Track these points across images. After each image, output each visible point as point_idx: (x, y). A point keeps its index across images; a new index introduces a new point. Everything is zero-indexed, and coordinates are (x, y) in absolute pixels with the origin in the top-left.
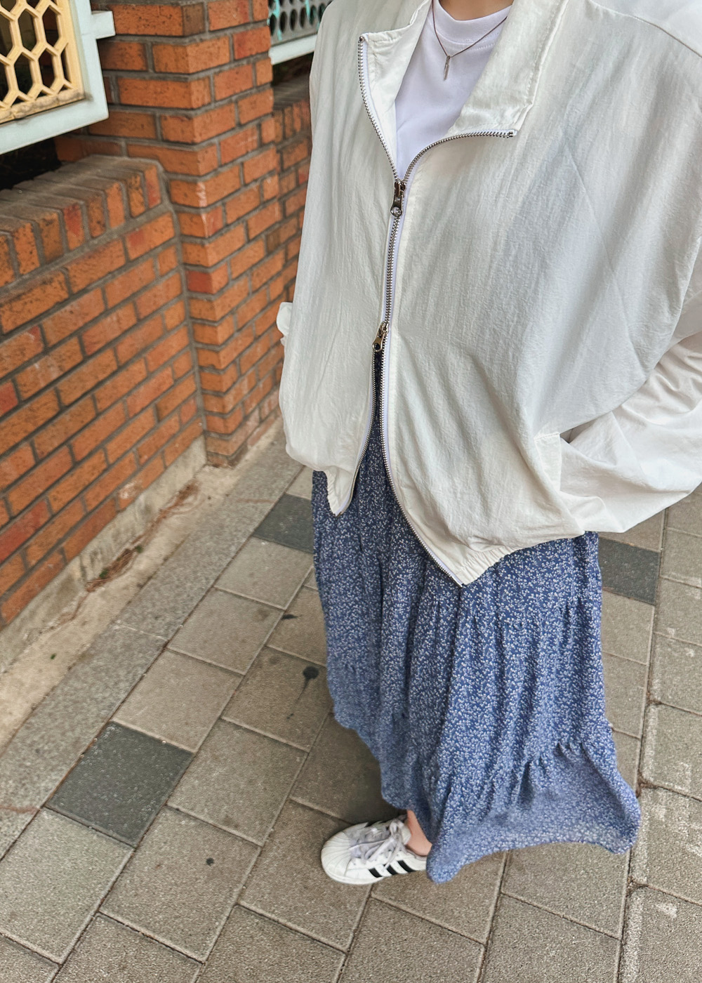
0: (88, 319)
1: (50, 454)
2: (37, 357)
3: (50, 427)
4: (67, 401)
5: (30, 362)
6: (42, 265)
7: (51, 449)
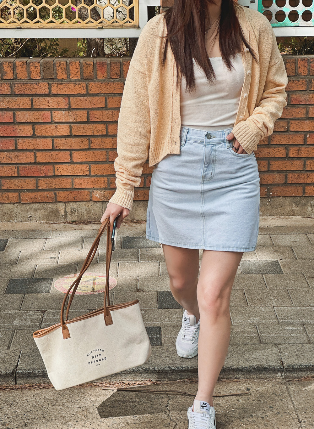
0: (94, 106)
1: (60, 150)
2: (64, 109)
3: (63, 139)
4: (74, 134)
5: (61, 109)
6: (81, 79)
7: (61, 148)
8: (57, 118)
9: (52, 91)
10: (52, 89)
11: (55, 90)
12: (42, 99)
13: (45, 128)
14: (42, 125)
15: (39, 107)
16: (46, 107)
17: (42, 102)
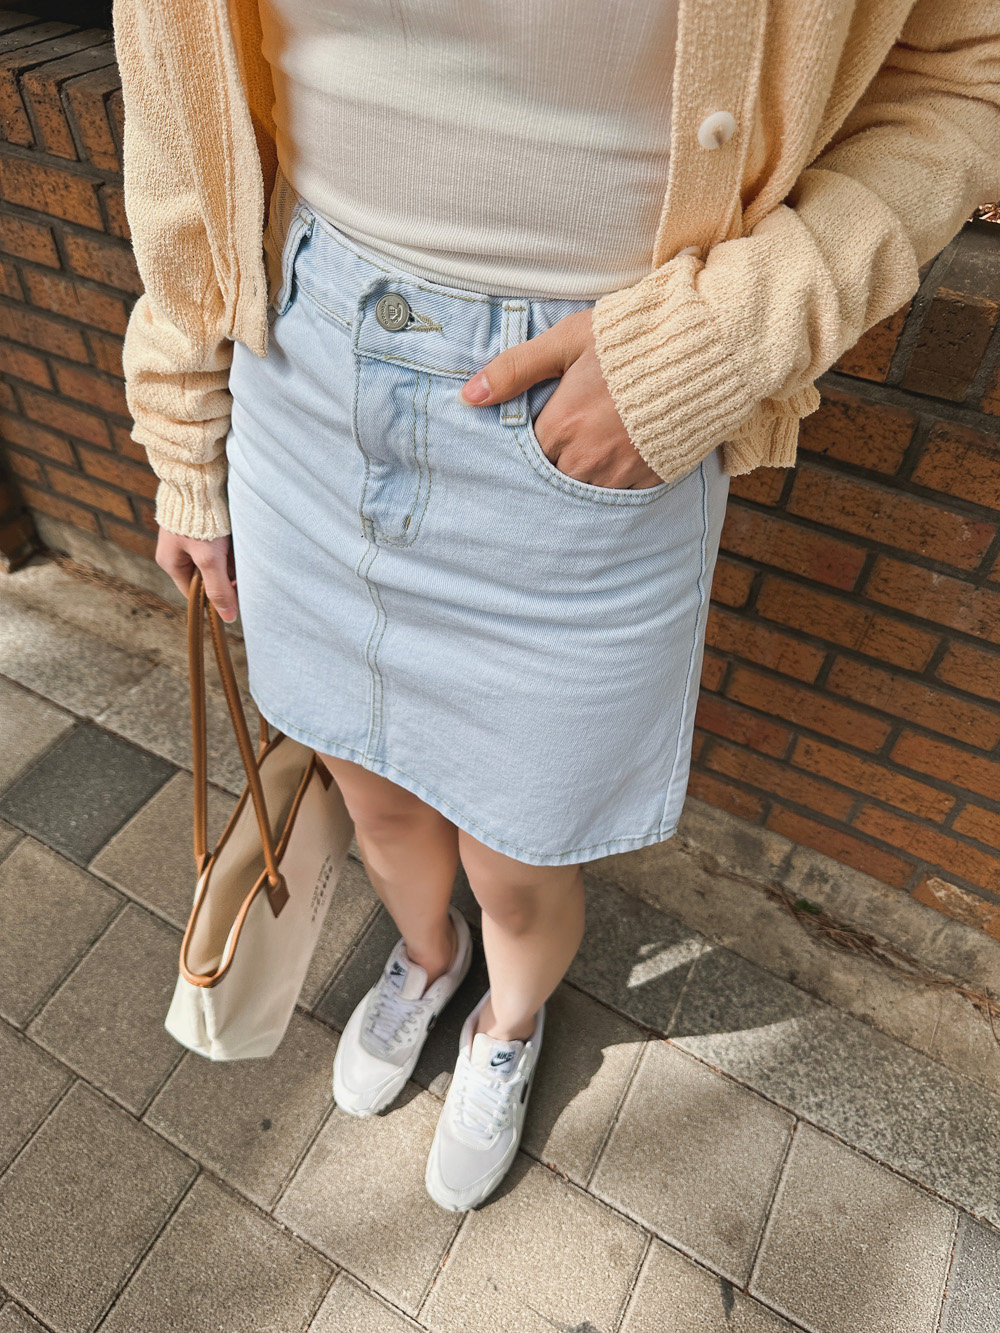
7: (858, 698)
8: (888, 590)
9: (919, 473)
10: (925, 463)
11: (938, 474)
12: (849, 486)
13: (813, 602)
14: (803, 590)
15: (815, 516)
16: (855, 529)
17: (842, 498)
